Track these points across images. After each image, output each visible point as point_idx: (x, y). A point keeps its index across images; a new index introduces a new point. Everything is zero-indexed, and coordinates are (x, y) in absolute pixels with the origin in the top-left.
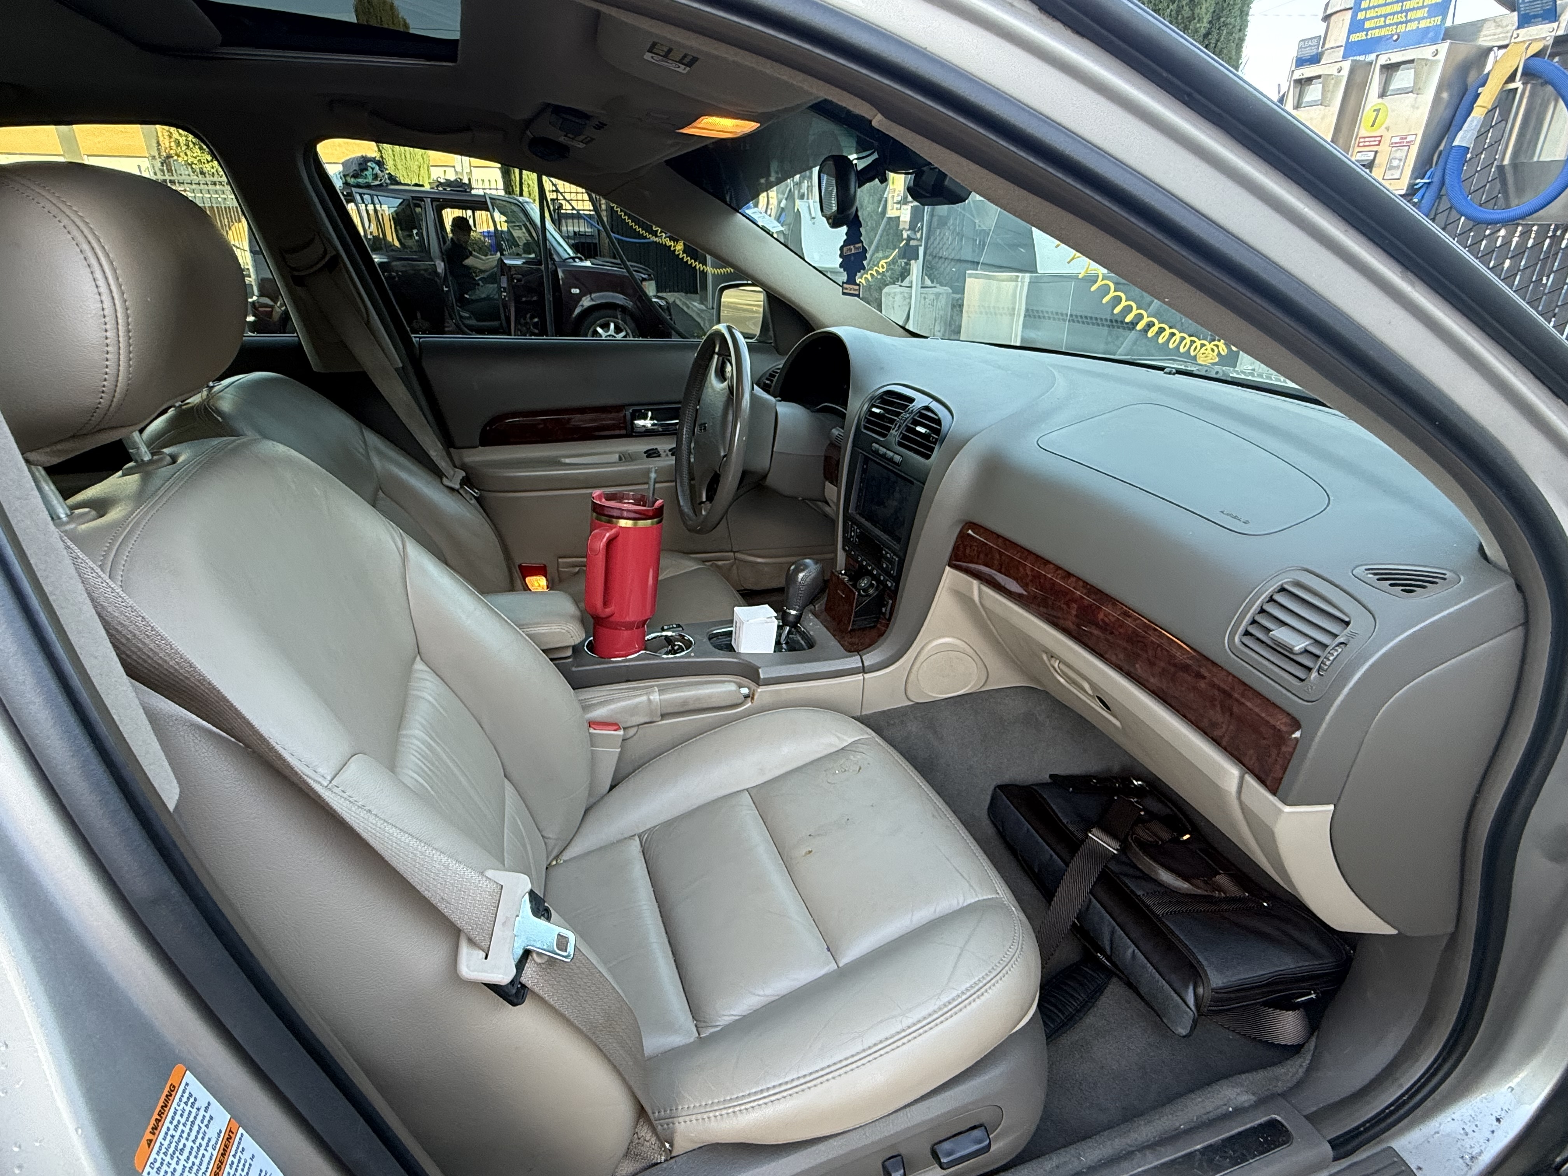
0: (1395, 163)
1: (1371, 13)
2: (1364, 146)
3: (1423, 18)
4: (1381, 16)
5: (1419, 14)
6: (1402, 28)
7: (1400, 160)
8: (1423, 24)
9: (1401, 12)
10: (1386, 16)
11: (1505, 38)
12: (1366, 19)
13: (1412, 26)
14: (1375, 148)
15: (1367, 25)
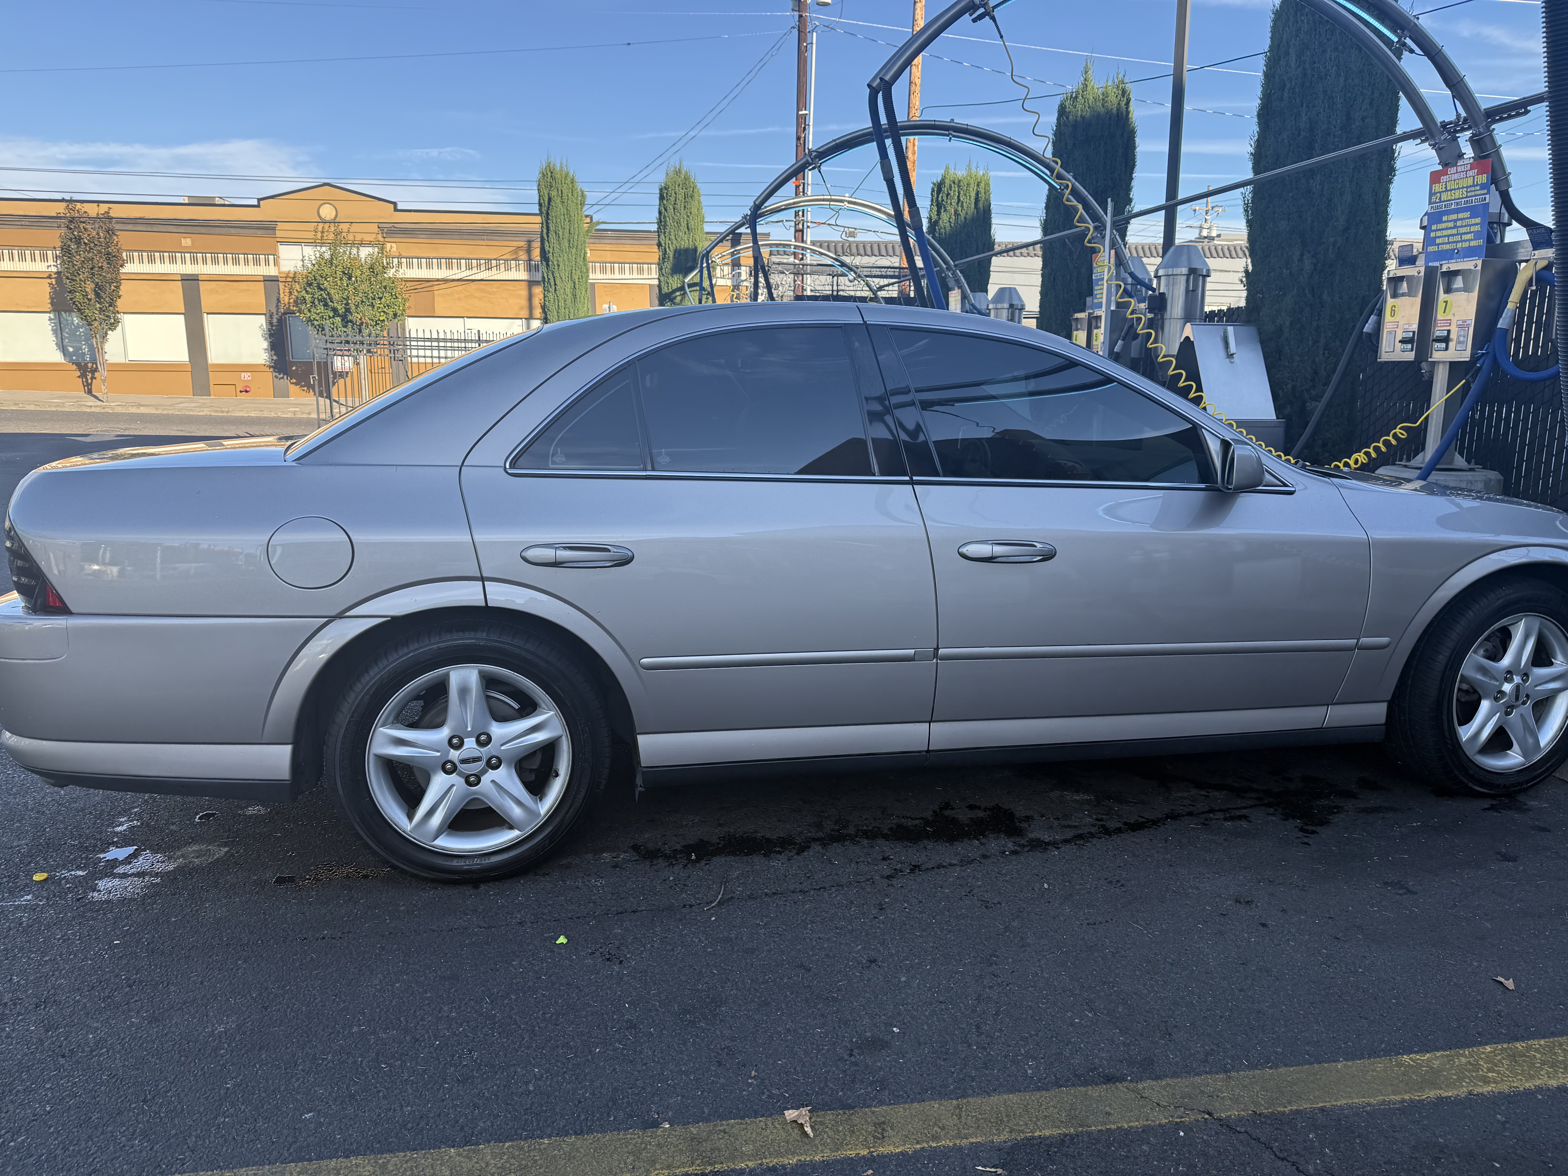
0: (1462, 339)
1: (1439, 234)
2: (1441, 326)
3: (1471, 240)
4: (1445, 236)
5: (1469, 237)
6: (1459, 245)
7: (1464, 337)
8: (1473, 243)
9: (1457, 234)
10: (1448, 236)
11: (1527, 256)
12: (1436, 237)
13: (1465, 245)
14: (1448, 328)
15: (1438, 241)
